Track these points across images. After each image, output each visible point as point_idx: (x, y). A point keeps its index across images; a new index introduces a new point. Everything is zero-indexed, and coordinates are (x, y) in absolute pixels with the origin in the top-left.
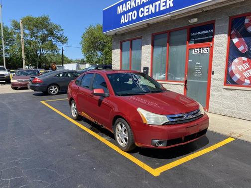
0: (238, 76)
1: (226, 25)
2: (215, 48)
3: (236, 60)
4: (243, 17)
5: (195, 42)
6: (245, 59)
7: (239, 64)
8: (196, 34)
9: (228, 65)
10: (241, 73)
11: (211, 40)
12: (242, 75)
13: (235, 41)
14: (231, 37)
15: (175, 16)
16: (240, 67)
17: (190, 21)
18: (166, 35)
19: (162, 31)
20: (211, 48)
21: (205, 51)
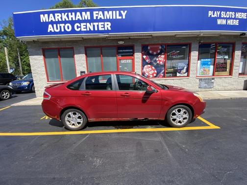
0: (147, 74)
1: (140, 48)
2: (136, 60)
3: (146, 66)
4: (147, 46)
5: (122, 56)
6: (149, 66)
7: (147, 68)
8: (122, 51)
9: (142, 69)
10: (148, 73)
11: (133, 55)
12: (149, 73)
13: (145, 57)
14: (143, 55)
15: (110, 37)
16: (148, 70)
17: (119, 42)
18: (99, 49)
19: (95, 45)
20: (133, 60)
21: (130, 61)
